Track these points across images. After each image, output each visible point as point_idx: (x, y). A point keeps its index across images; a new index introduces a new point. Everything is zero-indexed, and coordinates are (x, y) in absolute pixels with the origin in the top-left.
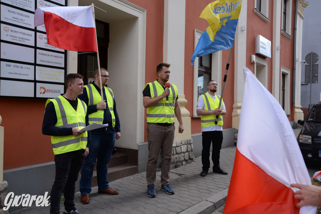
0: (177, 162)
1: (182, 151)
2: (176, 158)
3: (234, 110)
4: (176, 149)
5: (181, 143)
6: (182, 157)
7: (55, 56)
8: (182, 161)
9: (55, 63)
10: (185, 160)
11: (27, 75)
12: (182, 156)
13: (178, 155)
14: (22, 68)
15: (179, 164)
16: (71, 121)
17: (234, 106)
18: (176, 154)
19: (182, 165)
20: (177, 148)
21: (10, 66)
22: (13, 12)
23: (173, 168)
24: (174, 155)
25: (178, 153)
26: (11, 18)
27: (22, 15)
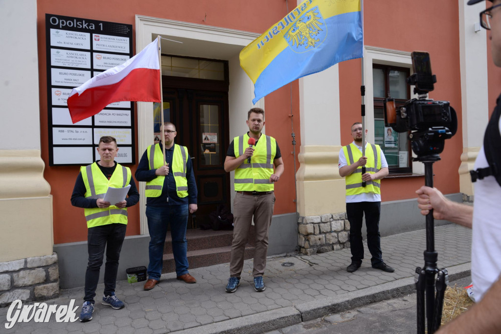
0: (321, 245)
1: (333, 229)
2: (320, 239)
3: (462, 163)
4: (319, 226)
5: (332, 217)
6: (332, 238)
7: (117, 115)
8: (333, 244)
9: (118, 122)
10: (339, 243)
11: (84, 139)
12: (333, 236)
13: (324, 235)
14: (77, 132)
15: (326, 248)
16: (100, 191)
17: (463, 157)
18: (320, 233)
19: (333, 249)
20: (321, 225)
21: (63, 131)
22: (65, 74)
23: (313, 253)
24: (316, 235)
25: (325, 233)
26: (64, 80)
27: (75, 75)
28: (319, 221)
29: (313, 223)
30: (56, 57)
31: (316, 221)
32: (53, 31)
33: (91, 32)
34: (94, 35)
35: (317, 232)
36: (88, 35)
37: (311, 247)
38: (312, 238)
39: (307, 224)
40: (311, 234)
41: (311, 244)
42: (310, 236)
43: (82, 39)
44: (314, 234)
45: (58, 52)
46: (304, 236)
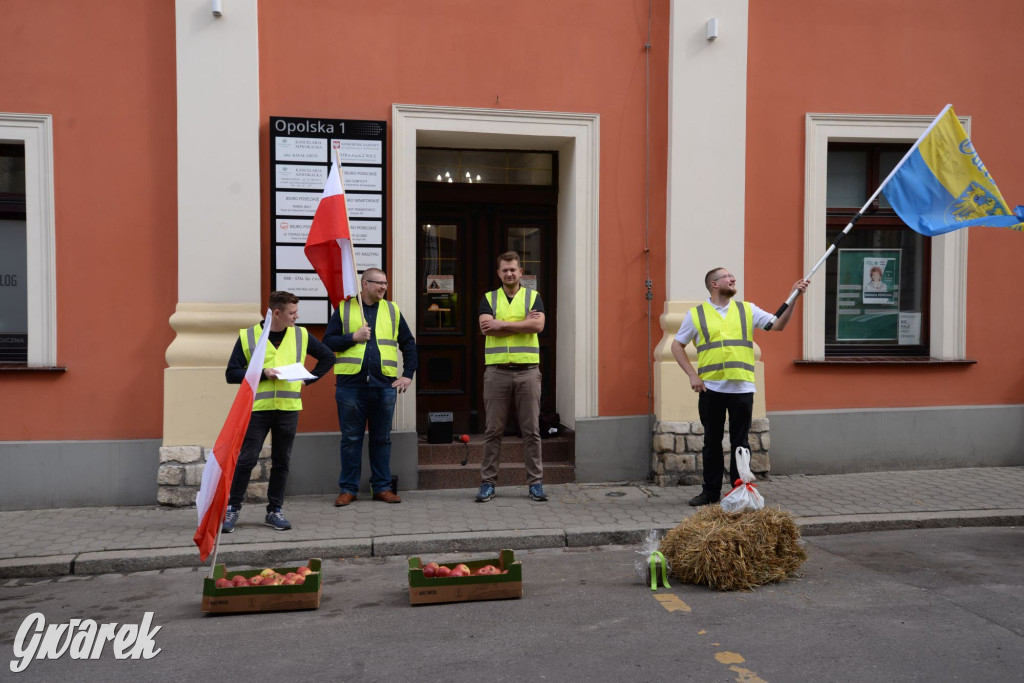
0: (688, 472)
2: (684, 461)
4: (685, 440)
7: (363, 254)
11: (316, 290)
13: (693, 456)
14: (307, 279)
18: (687, 451)
20: (690, 437)
21: (290, 278)
22: (294, 198)
23: (670, 484)
24: (678, 454)
25: (696, 452)
26: (291, 208)
27: (307, 199)
28: (686, 430)
29: (673, 433)
30: (284, 176)
31: (679, 430)
32: (279, 140)
33: (329, 137)
34: (332, 140)
35: (681, 448)
36: (324, 141)
37: (667, 472)
38: (670, 458)
39: (662, 433)
40: (668, 451)
41: (667, 468)
42: (666, 455)
43: (316, 148)
44: (674, 452)
45: (285, 169)
46: (658, 454)
